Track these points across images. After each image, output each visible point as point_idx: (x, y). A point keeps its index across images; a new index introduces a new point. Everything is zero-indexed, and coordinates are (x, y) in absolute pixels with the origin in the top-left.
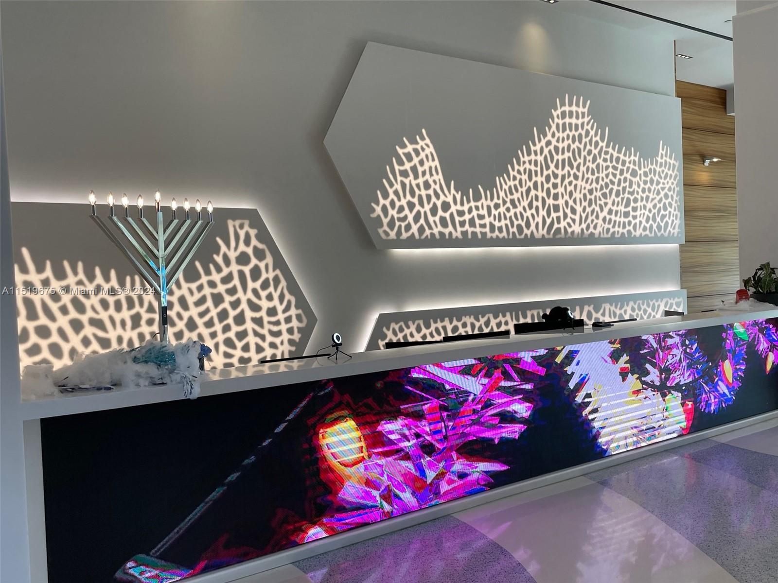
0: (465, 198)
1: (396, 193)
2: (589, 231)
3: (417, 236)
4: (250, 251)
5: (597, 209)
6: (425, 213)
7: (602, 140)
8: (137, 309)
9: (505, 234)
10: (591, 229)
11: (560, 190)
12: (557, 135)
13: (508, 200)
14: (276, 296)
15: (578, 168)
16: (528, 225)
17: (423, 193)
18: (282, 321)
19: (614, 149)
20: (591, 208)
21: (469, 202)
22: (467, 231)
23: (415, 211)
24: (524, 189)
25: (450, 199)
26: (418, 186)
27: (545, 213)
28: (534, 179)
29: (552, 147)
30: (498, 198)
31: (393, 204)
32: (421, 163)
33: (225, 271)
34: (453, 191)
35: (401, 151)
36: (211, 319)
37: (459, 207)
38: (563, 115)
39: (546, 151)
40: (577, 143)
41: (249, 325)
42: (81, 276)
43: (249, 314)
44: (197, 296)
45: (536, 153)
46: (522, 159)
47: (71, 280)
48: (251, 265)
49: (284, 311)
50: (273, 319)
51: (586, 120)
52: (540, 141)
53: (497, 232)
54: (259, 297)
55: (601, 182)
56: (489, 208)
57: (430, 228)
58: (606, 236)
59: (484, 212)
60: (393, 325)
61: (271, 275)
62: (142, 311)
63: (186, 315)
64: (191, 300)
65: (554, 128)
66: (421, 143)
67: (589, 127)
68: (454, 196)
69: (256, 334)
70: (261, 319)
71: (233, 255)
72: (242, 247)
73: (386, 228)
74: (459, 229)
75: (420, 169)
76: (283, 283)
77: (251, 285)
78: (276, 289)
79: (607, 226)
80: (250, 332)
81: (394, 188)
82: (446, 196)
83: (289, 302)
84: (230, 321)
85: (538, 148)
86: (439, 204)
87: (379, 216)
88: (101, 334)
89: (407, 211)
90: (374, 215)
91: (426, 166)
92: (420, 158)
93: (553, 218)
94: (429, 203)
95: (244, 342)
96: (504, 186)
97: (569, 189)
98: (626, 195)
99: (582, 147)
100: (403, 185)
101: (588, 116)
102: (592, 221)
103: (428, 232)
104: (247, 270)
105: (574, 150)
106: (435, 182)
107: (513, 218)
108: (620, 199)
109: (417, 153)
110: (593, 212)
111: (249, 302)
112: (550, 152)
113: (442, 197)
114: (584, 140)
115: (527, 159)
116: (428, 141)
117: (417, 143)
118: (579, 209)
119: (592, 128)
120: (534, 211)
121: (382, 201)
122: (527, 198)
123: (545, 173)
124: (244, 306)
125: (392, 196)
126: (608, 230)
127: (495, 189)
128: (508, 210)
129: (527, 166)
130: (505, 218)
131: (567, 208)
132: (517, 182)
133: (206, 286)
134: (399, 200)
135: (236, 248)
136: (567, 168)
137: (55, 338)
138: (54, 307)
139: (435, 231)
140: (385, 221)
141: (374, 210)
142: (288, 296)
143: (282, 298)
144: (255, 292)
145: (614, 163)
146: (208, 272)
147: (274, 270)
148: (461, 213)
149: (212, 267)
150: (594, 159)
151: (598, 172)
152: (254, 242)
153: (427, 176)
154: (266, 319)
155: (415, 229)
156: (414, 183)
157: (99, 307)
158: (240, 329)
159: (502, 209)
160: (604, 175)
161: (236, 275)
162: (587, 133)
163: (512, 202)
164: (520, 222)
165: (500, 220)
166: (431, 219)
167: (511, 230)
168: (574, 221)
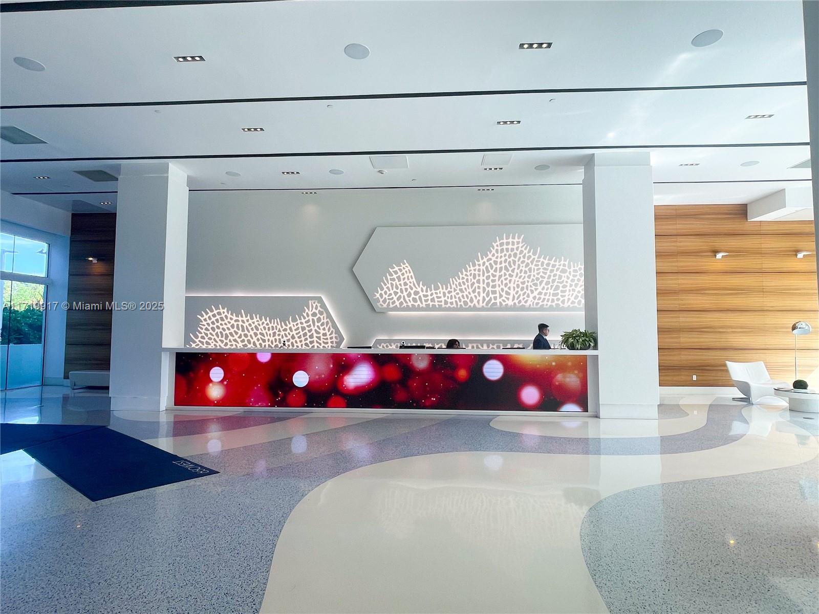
0: (428, 289)
1: (388, 288)
2: (521, 304)
3: (398, 306)
4: (317, 312)
5: (529, 292)
6: (404, 296)
7: (534, 254)
8: (275, 330)
9: (455, 305)
10: (523, 303)
11: (497, 283)
12: (496, 255)
13: (458, 289)
14: (327, 329)
15: (513, 271)
16: (472, 301)
17: (403, 287)
18: (329, 339)
19: (545, 258)
20: (523, 292)
21: (431, 290)
22: (429, 304)
23: (398, 295)
24: (470, 284)
25: (419, 290)
26: (400, 285)
27: (485, 295)
28: (477, 278)
29: (492, 262)
30: (451, 288)
31: (386, 293)
33: (307, 319)
34: (421, 286)
35: (391, 270)
36: (301, 335)
37: (425, 293)
38: (502, 244)
39: (487, 264)
40: (512, 258)
41: (315, 339)
42: (258, 319)
43: (315, 335)
44: (296, 327)
45: (479, 265)
46: (469, 269)
47: (255, 320)
48: (317, 317)
49: (330, 335)
50: (325, 337)
51: (520, 245)
52: (482, 259)
53: (449, 305)
54: (320, 329)
55: (532, 277)
56: (444, 293)
57: (406, 302)
58: (535, 306)
59: (442, 295)
60: (382, 344)
61: (325, 321)
62: (277, 331)
63: (291, 333)
64: (293, 329)
65: (494, 251)
66: (403, 266)
67: (523, 249)
68: (422, 288)
69: (317, 342)
70: (320, 337)
71: (310, 313)
72: (314, 310)
73: (381, 303)
74: (424, 303)
75: (402, 277)
76: (330, 324)
77: (317, 324)
78: (327, 326)
79: (536, 301)
80: (315, 342)
81: (387, 286)
82: (416, 288)
83: (332, 331)
84: (308, 337)
85: (481, 262)
86: (412, 292)
87: (378, 298)
88: (263, 338)
89: (393, 295)
90: (376, 297)
91: (406, 276)
92: (402, 272)
93: (491, 298)
94: (406, 292)
95: (313, 345)
96: (455, 282)
97: (504, 282)
98: (556, 284)
99: (516, 260)
100: (392, 284)
101: (522, 243)
102: (524, 299)
103: (405, 304)
105: (510, 262)
106: (410, 283)
107: (461, 298)
108: (549, 286)
109: (401, 270)
110: (524, 294)
111: (316, 330)
112: (490, 264)
113: (414, 289)
114: (518, 256)
115: (472, 268)
116: (407, 265)
117: (401, 266)
118: (512, 292)
119: (525, 249)
120: (476, 294)
121: (380, 292)
122: (472, 288)
123: (486, 275)
124: (313, 332)
125: (385, 289)
126: (537, 304)
127: (449, 285)
128: (458, 294)
129: (473, 272)
130: (455, 298)
131: (503, 292)
132: (465, 280)
133: (299, 324)
134: (389, 291)
135: (312, 311)
136: (504, 271)
137: (249, 338)
138: (250, 328)
139: (410, 304)
140: (381, 300)
141: (376, 295)
142: (332, 329)
143: (329, 330)
144: (318, 326)
145: (545, 266)
146: (300, 319)
147: (327, 319)
148: (425, 296)
149: (302, 317)
150: (527, 265)
151: (530, 272)
152: (319, 308)
153: (406, 280)
154: (322, 337)
155: (397, 303)
156: (398, 283)
157: (263, 329)
158: (312, 340)
159: (453, 294)
160: (535, 273)
161: (311, 320)
162: (521, 252)
163: (461, 290)
165: (451, 299)
166: (407, 299)
167: (459, 304)
168: (508, 299)
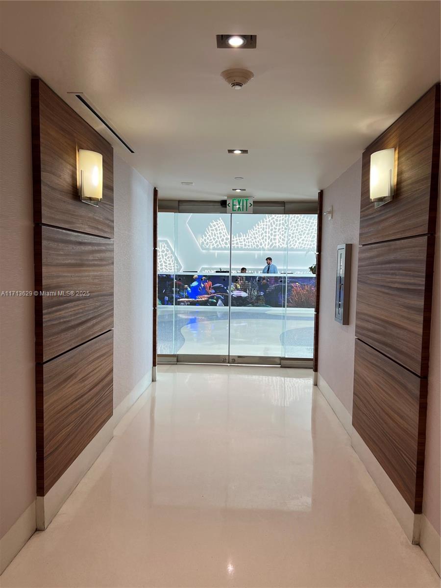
1: (209, 236)
3: (216, 247)
4: (165, 249)
5: (296, 239)
9: (251, 247)
10: (292, 246)
11: (277, 233)
14: (171, 260)
15: (287, 226)
16: (261, 244)
17: (219, 235)
18: (172, 267)
20: (293, 239)
21: (236, 237)
23: (215, 240)
24: (260, 233)
27: (269, 241)
28: (265, 230)
29: (274, 220)
30: (249, 236)
31: (208, 238)
32: (219, 227)
35: (211, 224)
37: (232, 239)
39: (271, 221)
40: (287, 218)
41: (164, 267)
43: (164, 264)
45: (267, 222)
46: (260, 224)
49: (173, 264)
50: (170, 266)
52: (269, 218)
53: (247, 247)
54: (166, 260)
55: (299, 230)
56: (244, 240)
60: (206, 271)
66: (219, 221)
69: (165, 269)
73: (205, 245)
75: (218, 229)
76: (173, 258)
77: (165, 257)
79: (301, 245)
81: (209, 234)
85: (268, 220)
86: (225, 238)
87: (203, 242)
89: (213, 240)
91: (221, 228)
93: (273, 242)
94: (221, 238)
96: (251, 233)
97: (282, 233)
99: (290, 219)
100: (212, 233)
102: (293, 243)
103: (220, 246)
104: (164, 254)
106: (223, 232)
107: (255, 243)
108: (309, 236)
109: (217, 224)
110: (293, 241)
111: (164, 262)
113: (226, 237)
115: (262, 224)
116: (222, 221)
118: (286, 239)
120: (264, 240)
121: (204, 238)
122: (261, 236)
123: (271, 228)
126: (301, 247)
127: (247, 234)
128: (253, 240)
129: (262, 226)
130: (251, 242)
131: (280, 239)
132: (257, 231)
135: (161, 249)
136: (281, 226)
139: (223, 246)
140: (205, 243)
142: (174, 261)
145: (307, 223)
147: (171, 254)
150: (296, 222)
151: (298, 227)
152: (166, 247)
153: (221, 230)
154: (168, 266)
155: (215, 245)
156: (216, 232)
158: (162, 267)
159: (250, 240)
163: (255, 238)
164: (258, 243)
165: (249, 243)
166: (221, 243)
167: (253, 246)
168: (283, 243)
